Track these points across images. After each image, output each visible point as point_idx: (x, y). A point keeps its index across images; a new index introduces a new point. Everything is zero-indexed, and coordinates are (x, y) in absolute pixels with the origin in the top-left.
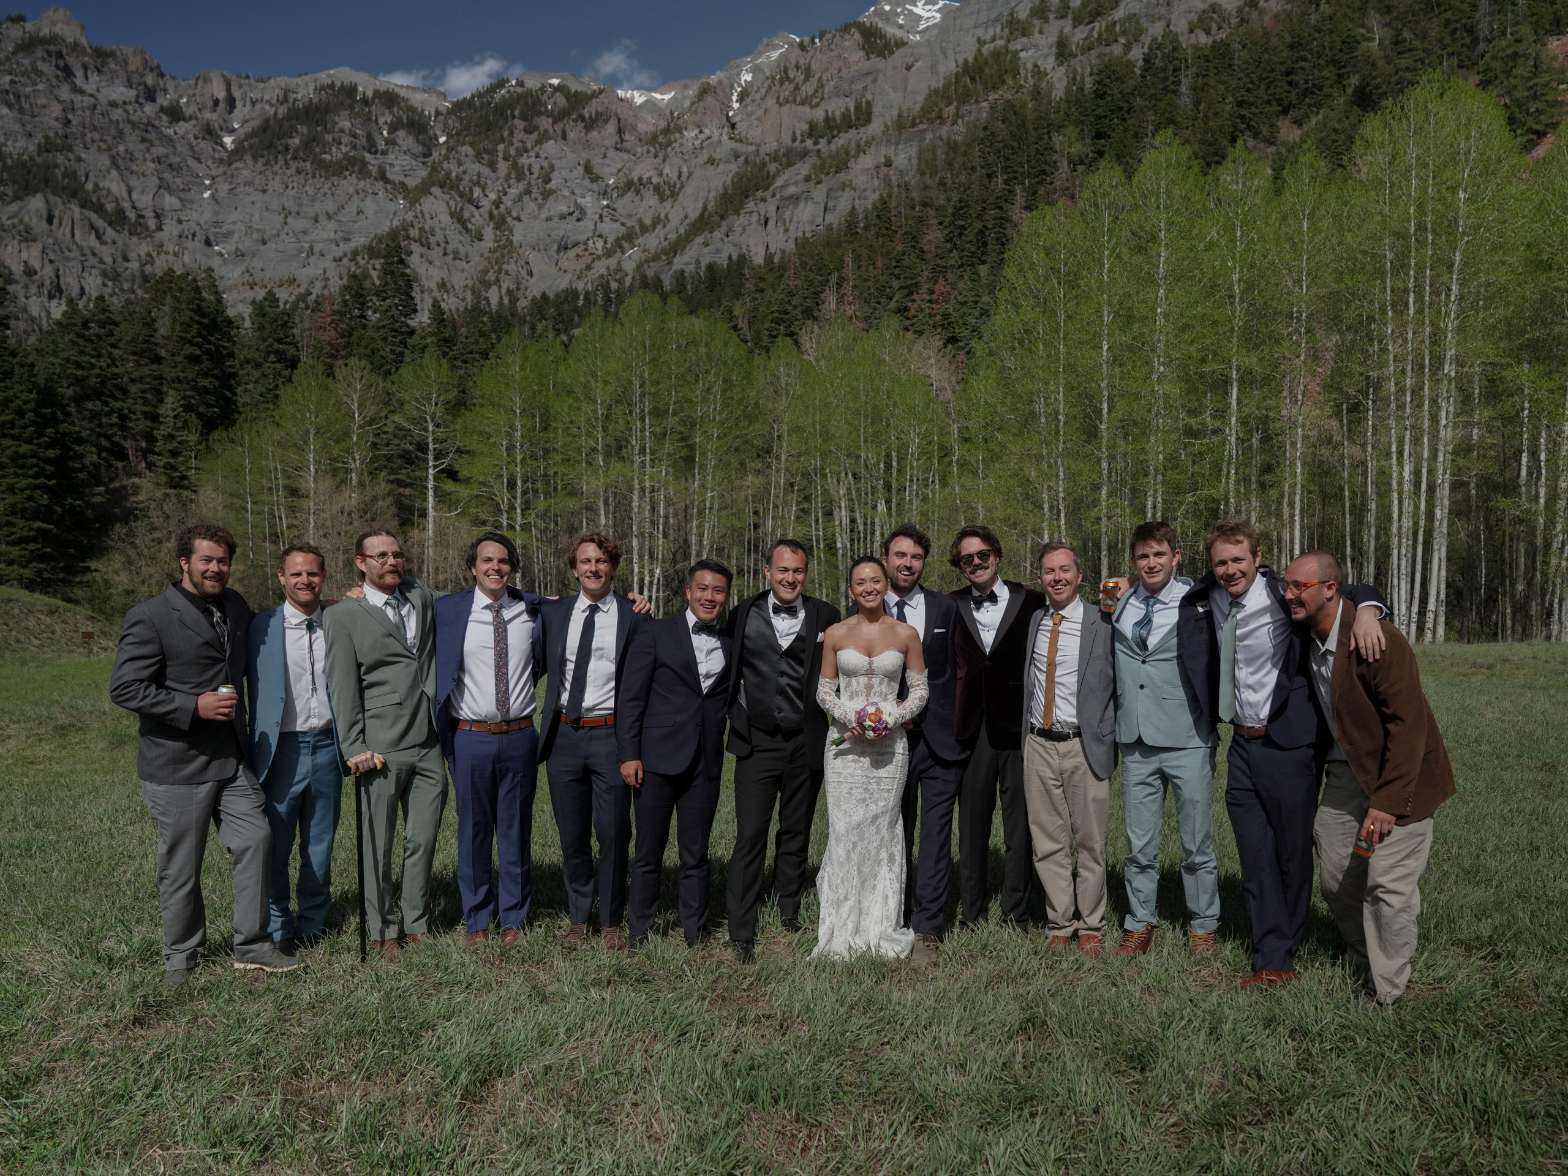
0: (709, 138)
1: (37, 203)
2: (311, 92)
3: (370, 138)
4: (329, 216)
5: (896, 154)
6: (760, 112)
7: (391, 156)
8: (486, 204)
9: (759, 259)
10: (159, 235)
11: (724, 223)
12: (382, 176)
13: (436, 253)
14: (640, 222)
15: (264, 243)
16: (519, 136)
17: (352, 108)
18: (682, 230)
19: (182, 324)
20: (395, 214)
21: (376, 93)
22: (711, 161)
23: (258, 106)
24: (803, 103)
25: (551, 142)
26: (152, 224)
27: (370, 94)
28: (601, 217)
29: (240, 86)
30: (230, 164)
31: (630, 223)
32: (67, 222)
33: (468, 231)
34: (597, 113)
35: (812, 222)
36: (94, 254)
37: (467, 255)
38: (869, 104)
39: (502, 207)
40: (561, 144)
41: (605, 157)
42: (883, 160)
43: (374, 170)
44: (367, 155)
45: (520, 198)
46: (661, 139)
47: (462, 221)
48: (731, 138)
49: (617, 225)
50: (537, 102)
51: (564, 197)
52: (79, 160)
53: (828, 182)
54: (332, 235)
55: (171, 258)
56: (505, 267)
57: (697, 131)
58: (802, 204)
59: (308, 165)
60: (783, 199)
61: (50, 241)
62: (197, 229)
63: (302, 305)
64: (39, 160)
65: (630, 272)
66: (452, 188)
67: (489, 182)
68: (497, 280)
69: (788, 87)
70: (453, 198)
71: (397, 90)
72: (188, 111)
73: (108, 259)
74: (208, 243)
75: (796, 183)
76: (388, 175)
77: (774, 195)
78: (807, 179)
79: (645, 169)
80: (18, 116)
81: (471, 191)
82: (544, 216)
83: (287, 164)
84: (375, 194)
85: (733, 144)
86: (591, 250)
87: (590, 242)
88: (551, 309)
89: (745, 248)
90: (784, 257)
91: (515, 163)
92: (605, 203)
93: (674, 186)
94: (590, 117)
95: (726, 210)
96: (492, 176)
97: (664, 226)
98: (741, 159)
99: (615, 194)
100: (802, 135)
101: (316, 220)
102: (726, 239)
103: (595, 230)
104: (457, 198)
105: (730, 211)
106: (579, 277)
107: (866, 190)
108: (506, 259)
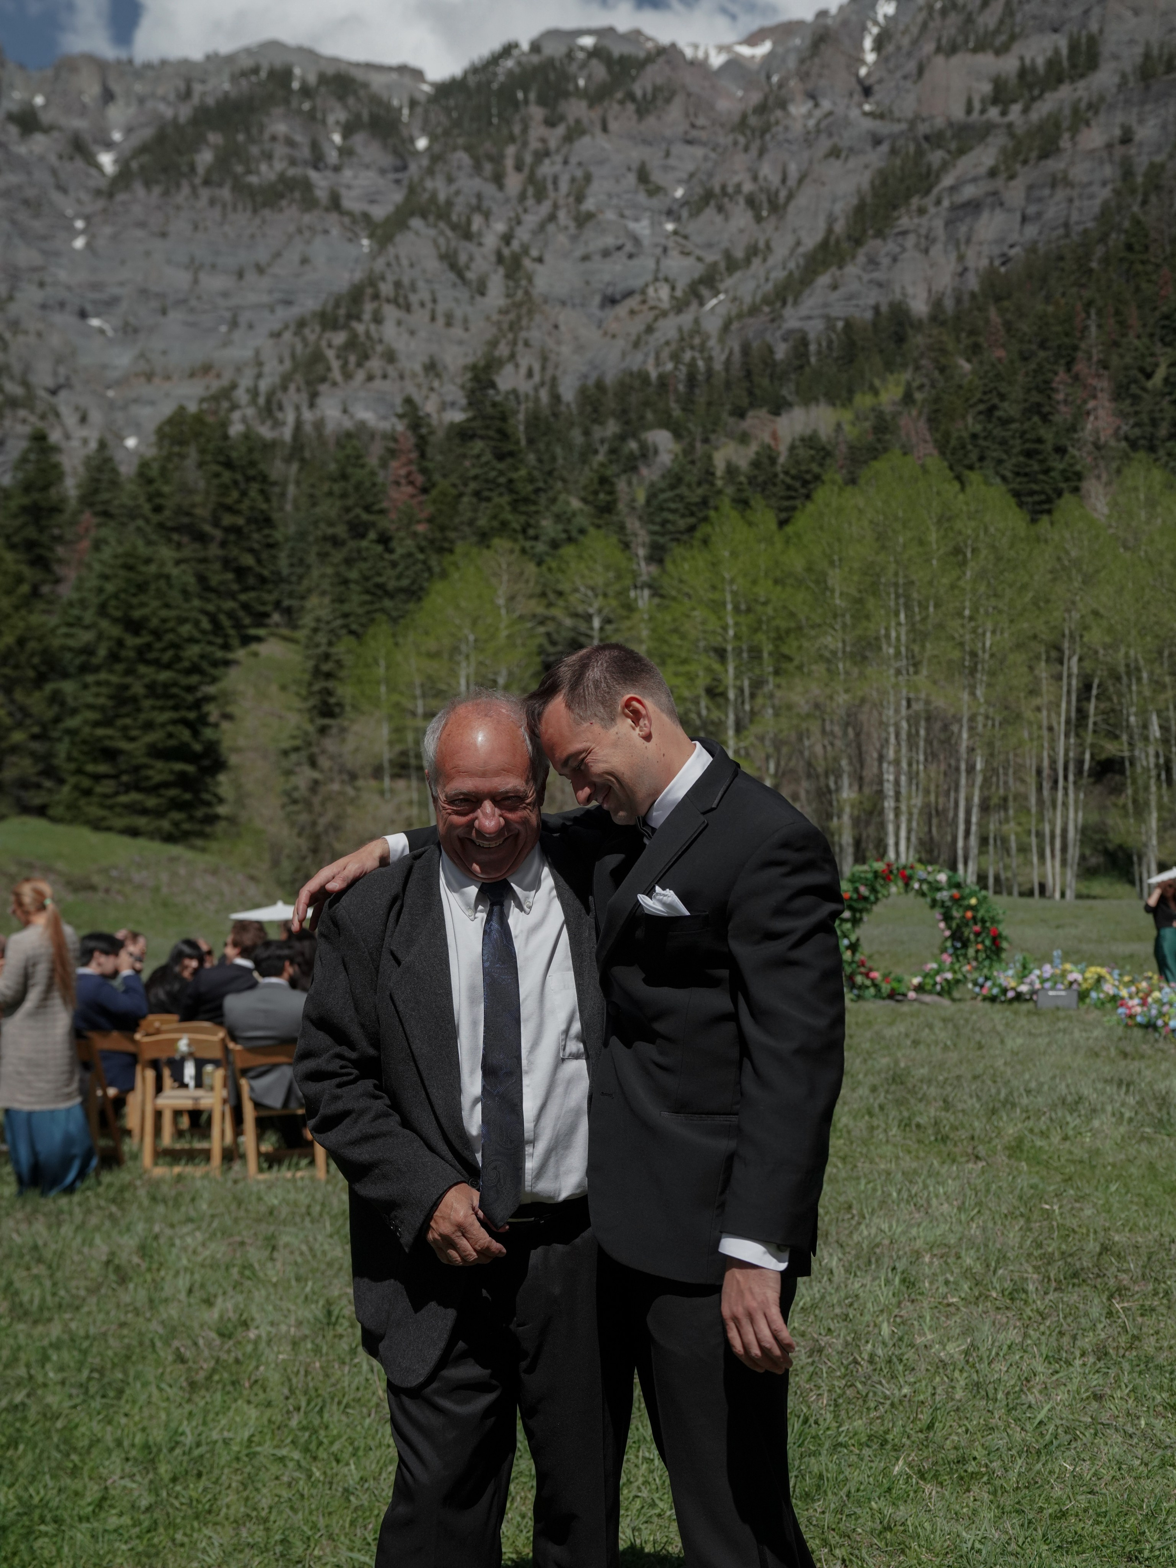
0: (830, 114)
2: (226, 80)
3: (315, 146)
4: (260, 270)
5: (1141, 121)
6: (911, 66)
7: (348, 173)
8: (491, 241)
9: (919, 307)
11: (861, 251)
12: (335, 203)
13: (420, 317)
14: (728, 255)
15: (164, 312)
16: (537, 131)
17: (287, 101)
18: (792, 265)
20: (357, 261)
21: (324, 79)
22: (835, 153)
23: (150, 105)
24: (980, 47)
25: (587, 138)
27: (312, 79)
28: (665, 250)
29: (122, 77)
30: (111, 195)
31: (709, 257)
33: (465, 281)
34: (655, 88)
35: (1000, 241)
37: (466, 321)
38: (1092, 41)
39: (515, 245)
40: (602, 140)
41: (668, 154)
42: (1117, 132)
43: (322, 194)
44: (312, 173)
45: (542, 227)
46: (753, 121)
47: (454, 266)
48: (866, 113)
49: (690, 261)
50: (566, 77)
51: (608, 222)
53: (1026, 176)
54: (265, 299)
56: (523, 334)
57: (810, 105)
58: (985, 215)
59: (226, 193)
60: (954, 208)
65: (715, 335)
66: (440, 217)
67: (495, 208)
68: (512, 356)
69: (956, 20)
70: (442, 233)
72: (46, 118)
74: (83, 316)
75: (974, 180)
76: (344, 203)
77: (938, 202)
78: (993, 173)
79: (731, 171)
81: (469, 222)
82: (579, 252)
83: (195, 193)
84: (326, 232)
85: (868, 124)
86: (651, 303)
87: (651, 291)
88: (611, 403)
89: (898, 290)
90: (958, 300)
91: (532, 174)
92: (670, 227)
93: (777, 193)
94: (645, 95)
95: (864, 231)
96: (499, 195)
97: (765, 260)
98: (885, 148)
99: (685, 213)
100: (983, 101)
101: (240, 275)
102: (866, 277)
103: (657, 270)
104: (449, 233)
105: (871, 232)
106: (636, 345)
107: (1090, 184)
108: (524, 322)
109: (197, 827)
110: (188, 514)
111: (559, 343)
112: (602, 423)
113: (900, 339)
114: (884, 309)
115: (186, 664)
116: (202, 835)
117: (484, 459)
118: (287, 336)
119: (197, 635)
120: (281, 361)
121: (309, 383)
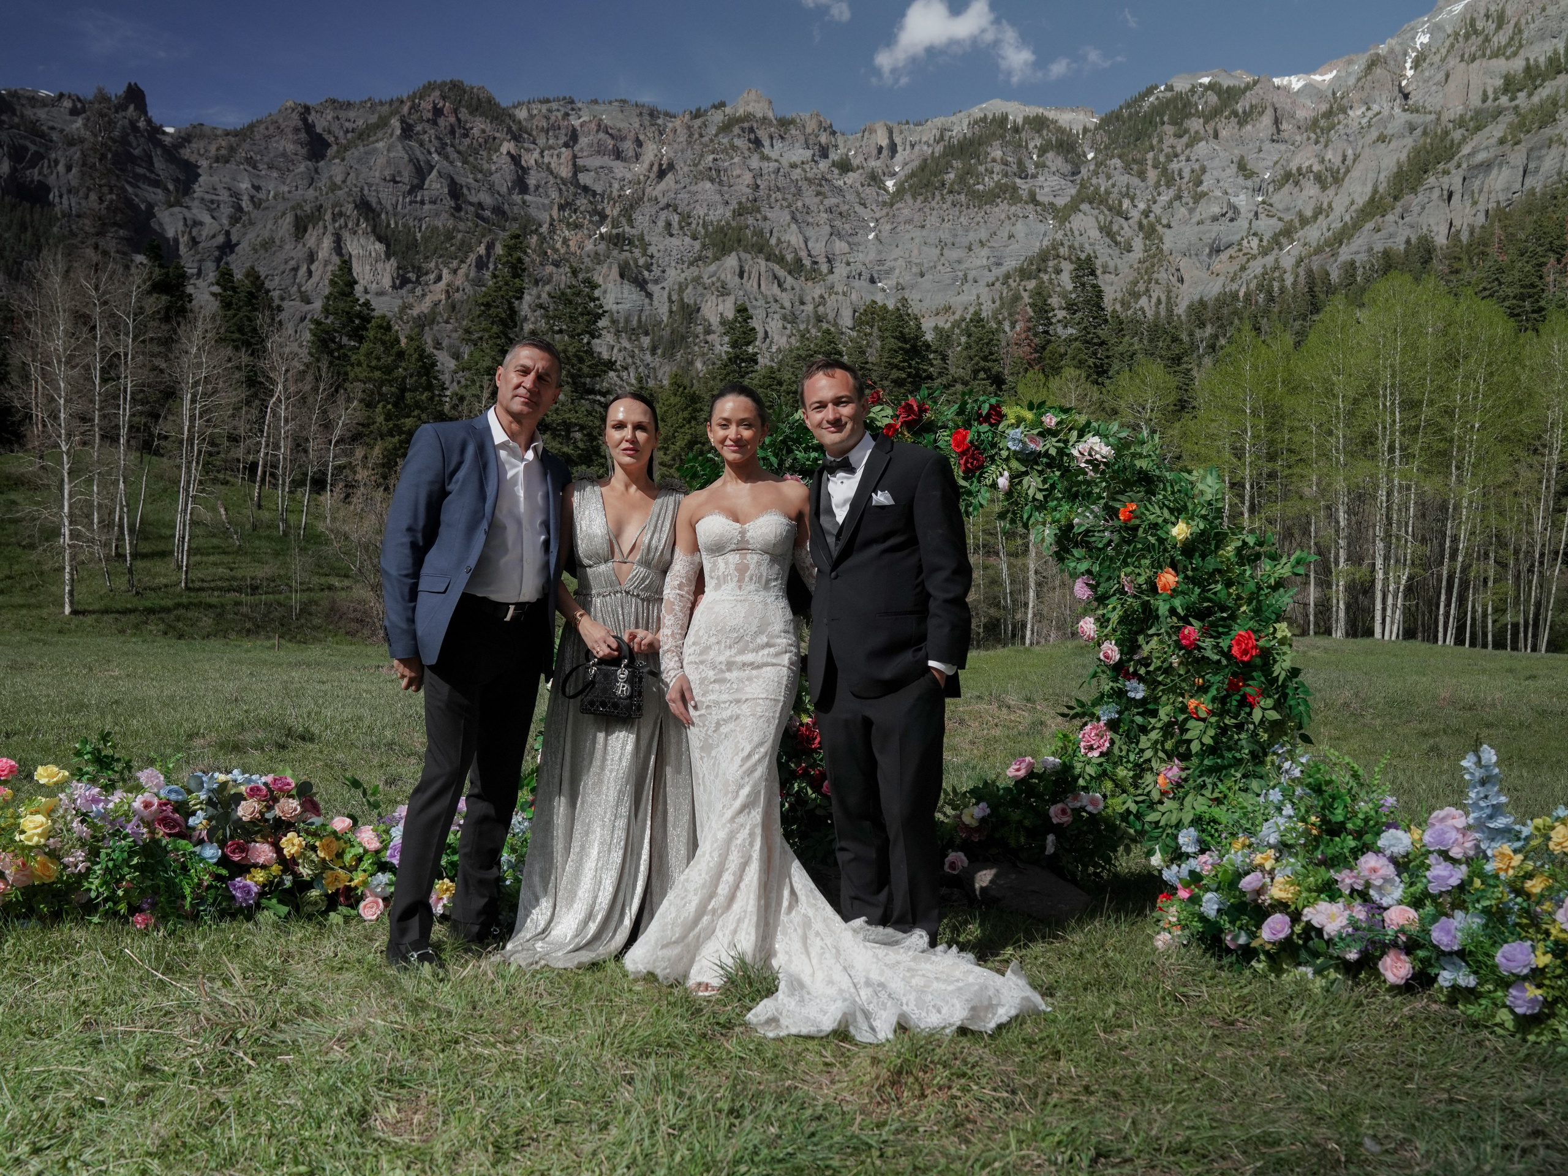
0: (1378, 114)
1: (731, 261)
2: (965, 127)
3: (1020, 163)
4: (982, 244)
6: (1441, 76)
7: (1041, 178)
8: (1135, 214)
9: (1441, 239)
10: (830, 277)
11: (1398, 204)
12: (1033, 200)
14: (1300, 214)
15: (922, 275)
16: (1169, 141)
17: (1003, 137)
18: (1347, 218)
19: (890, 350)
20: (1045, 235)
21: (1027, 120)
22: (1382, 139)
23: (917, 148)
24: (1495, 55)
25: (1203, 143)
26: (824, 268)
28: (1256, 214)
29: (901, 132)
30: (892, 205)
31: (1287, 218)
32: (755, 275)
33: (1117, 243)
34: (1251, 106)
35: (1508, 189)
36: (776, 301)
37: (1116, 268)
39: (1152, 215)
40: (1213, 144)
41: (1260, 151)
43: (1024, 194)
44: (1018, 181)
45: (1170, 204)
46: (1323, 123)
47: (1110, 235)
48: (1404, 110)
49: (1275, 220)
50: (1187, 104)
51: (1216, 198)
52: (765, 219)
53: (1528, 141)
54: (985, 262)
55: (840, 297)
56: (1155, 276)
57: (1364, 109)
58: (1495, 171)
59: (963, 197)
60: (1470, 168)
61: (741, 293)
62: (863, 269)
63: (957, 331)
64: (734, 224)
65: (1289, 269)
66: (1101, 202)
67: (1138, 192)
68: (1147, 290)
69: (1476, 41)
70: (1102, 212)
71: (1046, 113)
72: (855, 162)
73: (788, 305)
74: (872, 281)
76: (1038, 198)
77: (1459, 166)
78: (1502, 141)
79: (1305, 158)
80: (717, 186)
81: (1120, 203)
82: (1194, 220)
83: (943, 198)
84: (1026, 217)
85: (1407, 116)
86: (1245, 250)
87: (1245, 242)
88: (1209, 313)
89: (1425, 229)
90: (1472, 233)
91: (1165, 170)
92: (1260, 199)
93: (1338, 172)
94: (1244, 112)
95: (1401, 190)
96: (1142, 185)
97: (1327, 216)
98: (1419, 132)
99: (1271, 189)
100: (1495, 92)
101: (970, 248)
102: (1401, 222)
103: (1250, 229)
104: (1106, 212)
105: (1406, 190)
106: (1233, 278)
108: (1156, 268)
112: (1202, 325)
113: (1426, 261)
114: (1414, 240)
120: (994, 301)
121: (1010, 315)
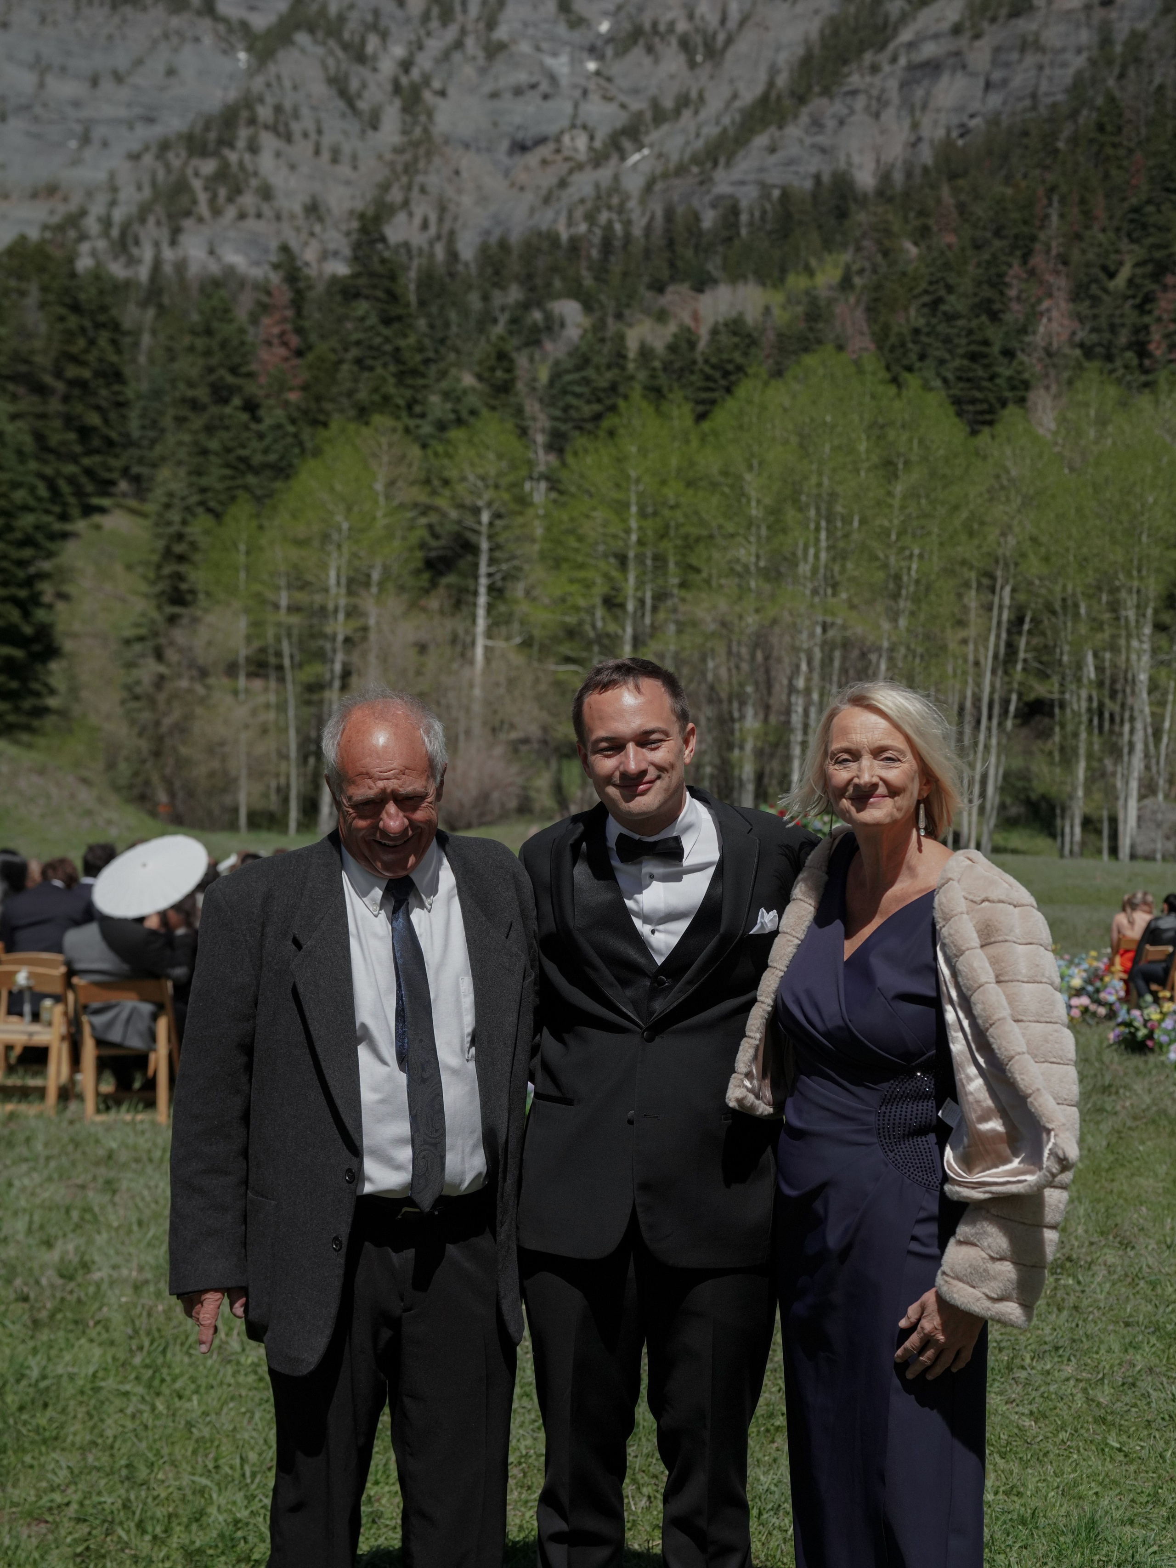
4: (119, 78)
8: (387, 66)
9: (865, 179)
11: (805, 111)
12: (211, 10)
13: (302, 149)
14: (655, 104)
18: (726, 120)
20: (231, 78)
28: (585, 93)
31: (634, 105)
33: (356, 112)
35: (960, 109)
37: (354, 158)
39: (415, 73)
45: (446, 56)
47: (343, 93)
49: (611, 109)
51: (522, 55)
53: (993, 36)
54: (122, 112)
56: (419, 179)
58: (945, 78)
60: (911, 67)
65: (636, 195)
66: (330, 34)
67: (393, 28)
68: (406, 203)
70: (331, 52)
75: (936, 36)
76: (220, 7)
77: (894, 60)
78: (957, 30)
79: (665, 6)
81: (363, 42)
82: (487, 88)
84: (197, 40)
86: (566, 153)
87: (566, 139)
88: (515, 265)
89: (842, 158)
90: (909, 175)
92: (592, 66)
95: (809, 87)
96: (399, 13)
97: (696, 112)
99: (609, 52)
101: (95, 82)
102: (808, 141)
103: (575, 116)
104: (340, 53)
105: (817, 89)
106: (547, 200)
107: (1063, 50)
108: (421, 165)
109: (23, 720)
110: (26, 362)
111: (459, 191)
112: (504, 288)
113: (842, 214)
114: (826, 178)
115: (18, 535)
116: (29, 729)
117: (369, 323)
118: (148, 159)
119: (32, 502)
120: (139, 188)
121: (170, 216)
